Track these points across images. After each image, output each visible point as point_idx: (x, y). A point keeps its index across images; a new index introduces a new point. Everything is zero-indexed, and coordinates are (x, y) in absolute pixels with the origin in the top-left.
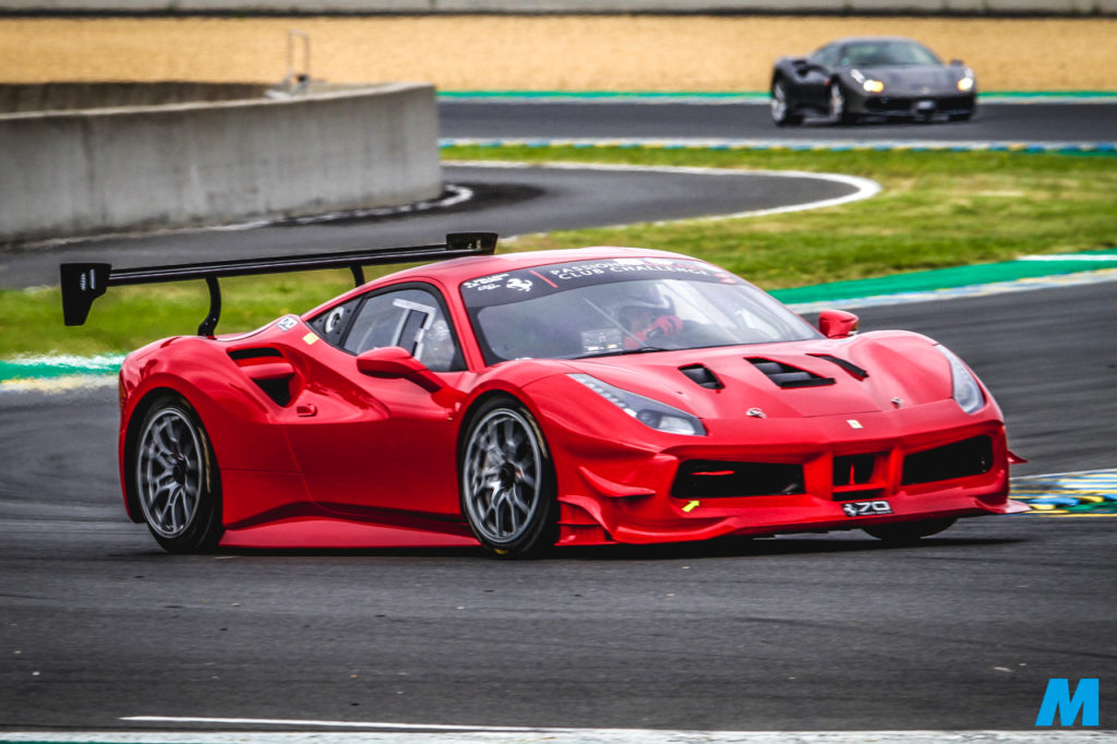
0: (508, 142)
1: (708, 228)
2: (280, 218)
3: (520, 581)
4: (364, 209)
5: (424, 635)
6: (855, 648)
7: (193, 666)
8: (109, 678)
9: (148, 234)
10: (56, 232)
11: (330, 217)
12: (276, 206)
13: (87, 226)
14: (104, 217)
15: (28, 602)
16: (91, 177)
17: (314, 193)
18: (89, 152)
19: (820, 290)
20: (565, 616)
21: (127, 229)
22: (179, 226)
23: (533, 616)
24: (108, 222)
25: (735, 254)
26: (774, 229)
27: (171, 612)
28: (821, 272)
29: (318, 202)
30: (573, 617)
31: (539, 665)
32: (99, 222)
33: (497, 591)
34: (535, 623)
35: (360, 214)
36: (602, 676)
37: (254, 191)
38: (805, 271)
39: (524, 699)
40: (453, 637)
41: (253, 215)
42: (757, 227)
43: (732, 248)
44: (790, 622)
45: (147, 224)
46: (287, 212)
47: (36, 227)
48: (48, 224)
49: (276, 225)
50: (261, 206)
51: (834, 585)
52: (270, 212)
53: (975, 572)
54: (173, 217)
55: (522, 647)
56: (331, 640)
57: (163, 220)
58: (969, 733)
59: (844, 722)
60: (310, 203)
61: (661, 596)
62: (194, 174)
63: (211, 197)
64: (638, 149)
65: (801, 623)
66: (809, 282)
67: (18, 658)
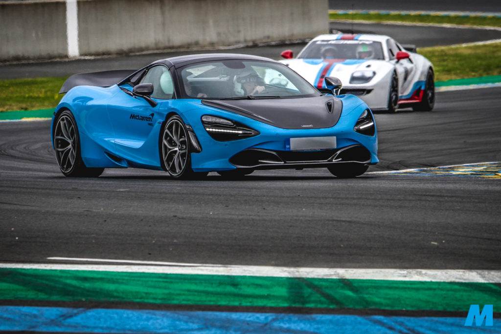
0: (372, 12)
1: (438, 51)
2: (251, 44)
3: (242, 202)
4: (290, 40)
5: (191, 225)
6: (375, 233)
7: (86, 236)
8: (47, 241)
9: (189, 50)
10: (147, 49)
11: (273, 43)
12: (249, 38)
13: (161, 45)
14: (169, 41)
15: (25, 208)
16: (164, 24)
17: (267, 33)
18: (163, 13)
19: (478, 80)
20: (254, 217)
21: (179, 47)
22: (204, 46)
23: (241, 217)
24: (171, 44)
25: (445, 63)
26: (467, 52)
27: (86, 213)
28: (481, 72)
29: (268, 37)
30: (258, 218)
31: (236, 238)
32: (167, 44)
33: (230, 206)
34: (240, 220)
35: (287, 42)
36: (261, 244)
37: (239, 32)
38: (473, 71)
39: (223, 253)
40: (204, 226)
41: (238, 42)
42: (460, 51)
43: (444, 60)
44: (350, 222)
45: (189, 45)
46: (254, 42)
47: (137, 46)
48: (143, 45)
49: (247, 47)
50: (242, 38)
51: (376, 206)
52: (246, 41)
53: (440, 201)
54: (201, 42)
55: (231, 231)
56: (150, 226)
57: (197, 43)
58: (410, 270)
59: (358, 265)
60: (265, 37)
61: (300, 209)
62: (211, 22)
63: (219, 34)
64: (428, 16)
65: (355, 222)
66: (474, 76)
67: (13, 231)
